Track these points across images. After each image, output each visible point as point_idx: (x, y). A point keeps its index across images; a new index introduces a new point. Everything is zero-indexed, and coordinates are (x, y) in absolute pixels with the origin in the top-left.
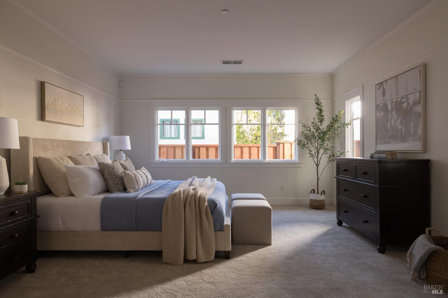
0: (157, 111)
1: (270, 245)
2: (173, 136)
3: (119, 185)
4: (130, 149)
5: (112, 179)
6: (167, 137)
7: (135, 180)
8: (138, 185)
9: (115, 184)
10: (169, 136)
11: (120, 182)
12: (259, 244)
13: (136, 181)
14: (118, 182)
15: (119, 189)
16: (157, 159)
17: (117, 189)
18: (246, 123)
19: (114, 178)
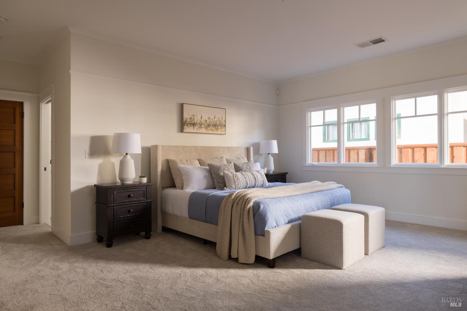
0: (309, 113)
1: (340, 268)
2: (363, 137)
3: (221, 183)
4: (278, 153)
5: (216, 178)
6: (357, 138)
7: (233, 179)
8: (235, 185)
9: (218, 182)
10: (359, 138)
11: (222, 181)
12: (328, 265)
13: (233, 181)
14: (221, 181)
15: (220, 187)
16: (309, 162)
17: (219, 186)
18: (414, 115)
19: (218, 178)
